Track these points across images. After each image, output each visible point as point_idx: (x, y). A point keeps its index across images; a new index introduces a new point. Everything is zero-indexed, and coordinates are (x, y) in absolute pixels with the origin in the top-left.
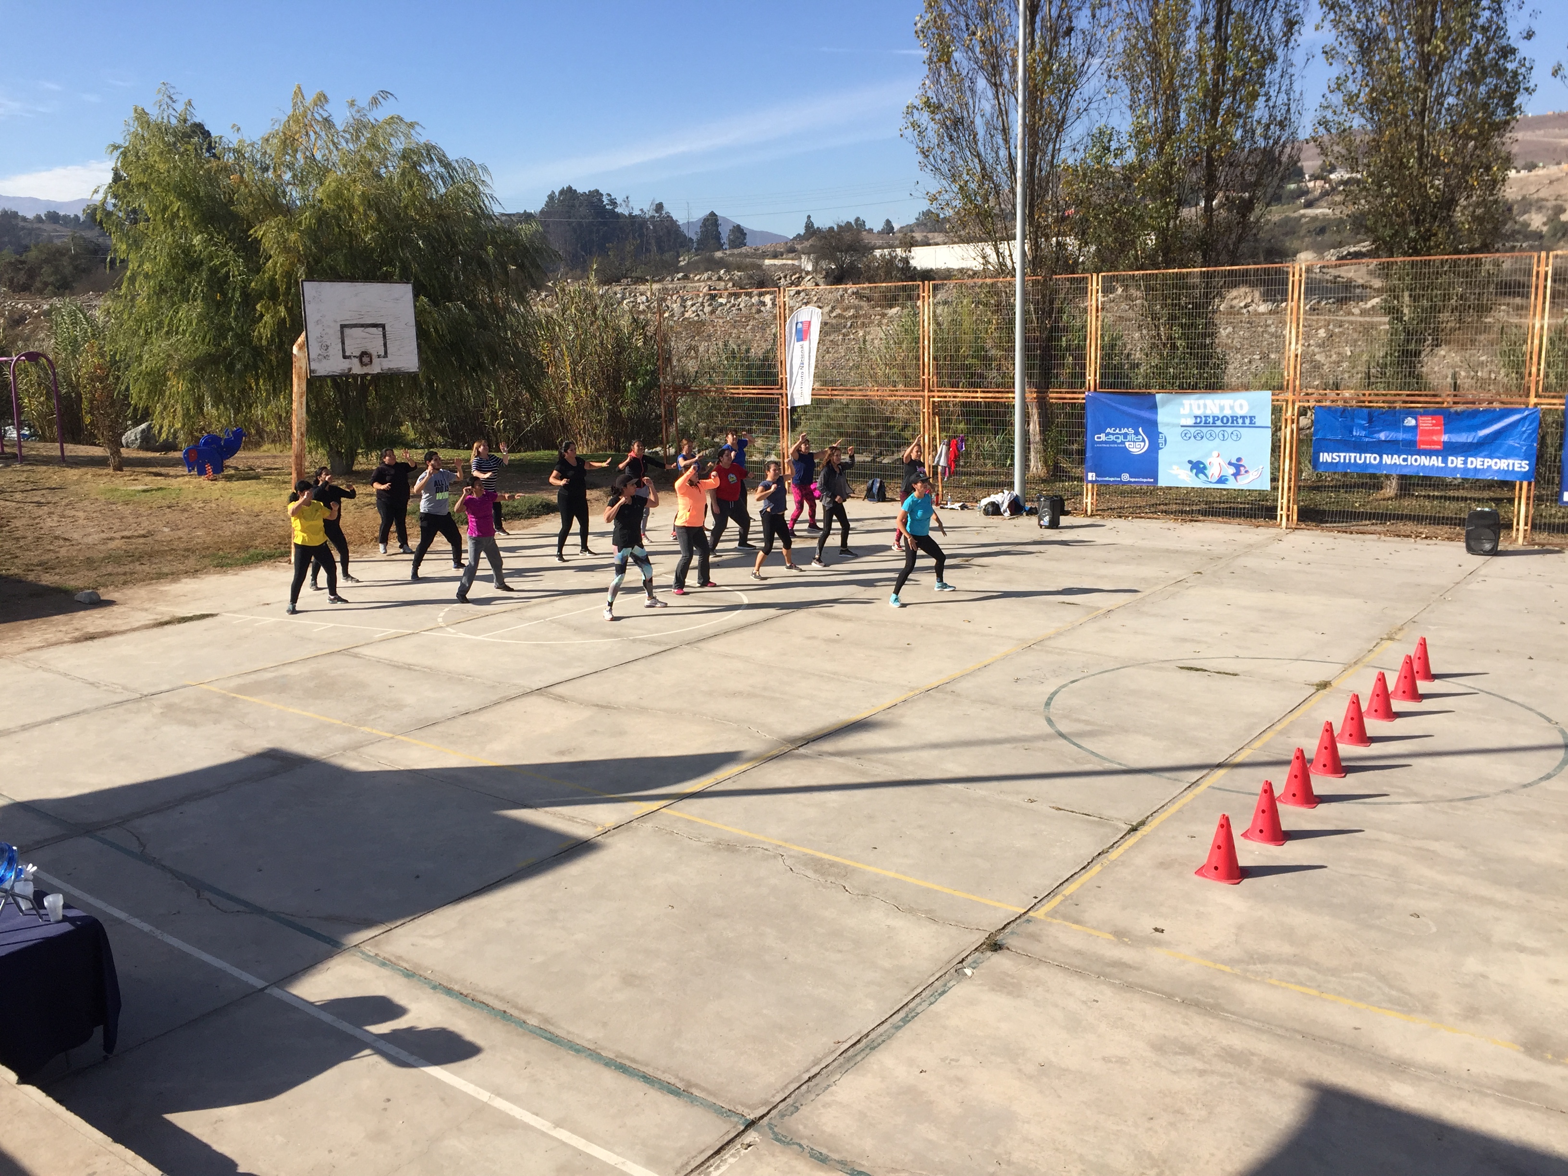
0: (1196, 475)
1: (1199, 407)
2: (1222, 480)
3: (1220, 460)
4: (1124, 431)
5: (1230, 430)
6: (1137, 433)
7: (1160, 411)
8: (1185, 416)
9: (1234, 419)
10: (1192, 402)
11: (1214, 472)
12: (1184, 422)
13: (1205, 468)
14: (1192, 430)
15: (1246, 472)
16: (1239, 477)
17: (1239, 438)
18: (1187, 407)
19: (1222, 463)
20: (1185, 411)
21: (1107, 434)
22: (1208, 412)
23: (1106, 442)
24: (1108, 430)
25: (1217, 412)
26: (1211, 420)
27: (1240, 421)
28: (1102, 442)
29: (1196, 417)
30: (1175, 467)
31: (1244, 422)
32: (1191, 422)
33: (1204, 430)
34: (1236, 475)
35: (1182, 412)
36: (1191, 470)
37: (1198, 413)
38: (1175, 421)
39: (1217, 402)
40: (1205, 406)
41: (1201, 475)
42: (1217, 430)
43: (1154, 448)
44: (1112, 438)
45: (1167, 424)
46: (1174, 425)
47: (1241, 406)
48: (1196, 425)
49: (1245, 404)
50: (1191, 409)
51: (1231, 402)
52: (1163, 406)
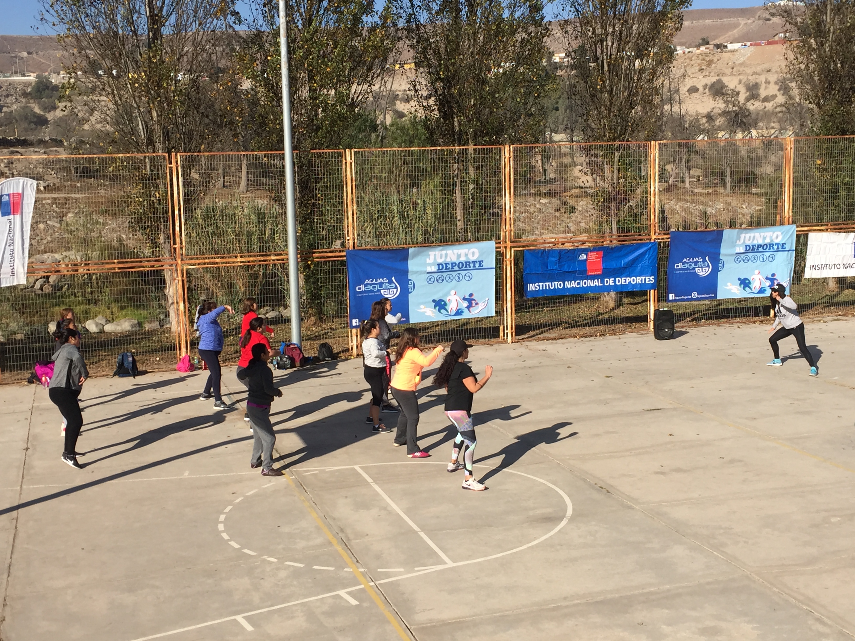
0: (439, 311)
1: (441, 258)
2: (459, 312)
3: (456, 297)
4: (381, 280)
5: (463, 273)
6: (390, 282)
7: (410, 262)
8: (430, 265)
9: (468, 263)
10: (437, 253)
11: (452, 306)
12: (429, 269)
13: (445, 304)
14: (435, 275)
15: (477, 304)
16: (471, 309)
17: (470, 278)
18: (432, 257)
19: (458, 299)
20: (430, 260)
21: (366, 285)
22: (448, 260)
23: (365, 292)
24: (367, 281)
25: (454, 260)
26: (450, 266)
27: (472, 265)
28: (362, 292)
29: (438, 265)
30: (422, 307)
31: (474, 266)
32: (434, 269)
33: (445, 274)
34: (468, 307)
35: (428, 261)
36: (435, 307)
37: (440, 261)
38: (422, 269)
39: (456, 251)
40: (446, 255)
41: (443, 311)
42: (454, 274)
43: (405, 292)
44: (370, 288)
45: (416, 272)
46: (422, 273)
47: (473, 253)
48: (439, 271)
49: (476, 251)
50: (435, 259)
51: (466, 251)
52: (412, 259)
